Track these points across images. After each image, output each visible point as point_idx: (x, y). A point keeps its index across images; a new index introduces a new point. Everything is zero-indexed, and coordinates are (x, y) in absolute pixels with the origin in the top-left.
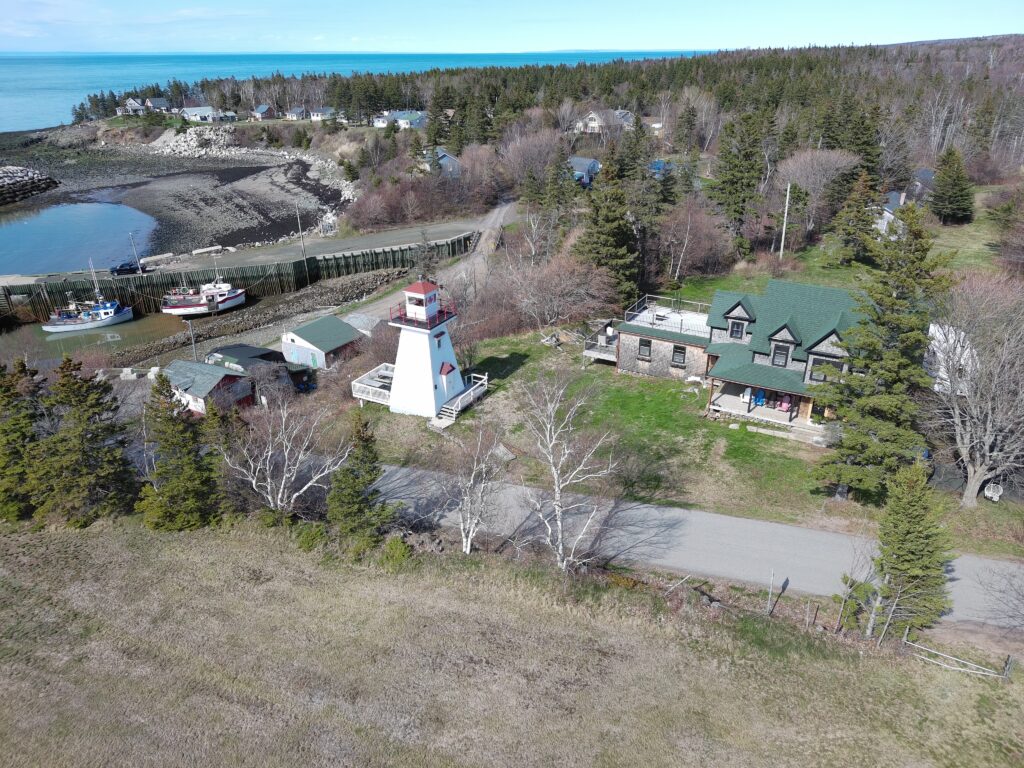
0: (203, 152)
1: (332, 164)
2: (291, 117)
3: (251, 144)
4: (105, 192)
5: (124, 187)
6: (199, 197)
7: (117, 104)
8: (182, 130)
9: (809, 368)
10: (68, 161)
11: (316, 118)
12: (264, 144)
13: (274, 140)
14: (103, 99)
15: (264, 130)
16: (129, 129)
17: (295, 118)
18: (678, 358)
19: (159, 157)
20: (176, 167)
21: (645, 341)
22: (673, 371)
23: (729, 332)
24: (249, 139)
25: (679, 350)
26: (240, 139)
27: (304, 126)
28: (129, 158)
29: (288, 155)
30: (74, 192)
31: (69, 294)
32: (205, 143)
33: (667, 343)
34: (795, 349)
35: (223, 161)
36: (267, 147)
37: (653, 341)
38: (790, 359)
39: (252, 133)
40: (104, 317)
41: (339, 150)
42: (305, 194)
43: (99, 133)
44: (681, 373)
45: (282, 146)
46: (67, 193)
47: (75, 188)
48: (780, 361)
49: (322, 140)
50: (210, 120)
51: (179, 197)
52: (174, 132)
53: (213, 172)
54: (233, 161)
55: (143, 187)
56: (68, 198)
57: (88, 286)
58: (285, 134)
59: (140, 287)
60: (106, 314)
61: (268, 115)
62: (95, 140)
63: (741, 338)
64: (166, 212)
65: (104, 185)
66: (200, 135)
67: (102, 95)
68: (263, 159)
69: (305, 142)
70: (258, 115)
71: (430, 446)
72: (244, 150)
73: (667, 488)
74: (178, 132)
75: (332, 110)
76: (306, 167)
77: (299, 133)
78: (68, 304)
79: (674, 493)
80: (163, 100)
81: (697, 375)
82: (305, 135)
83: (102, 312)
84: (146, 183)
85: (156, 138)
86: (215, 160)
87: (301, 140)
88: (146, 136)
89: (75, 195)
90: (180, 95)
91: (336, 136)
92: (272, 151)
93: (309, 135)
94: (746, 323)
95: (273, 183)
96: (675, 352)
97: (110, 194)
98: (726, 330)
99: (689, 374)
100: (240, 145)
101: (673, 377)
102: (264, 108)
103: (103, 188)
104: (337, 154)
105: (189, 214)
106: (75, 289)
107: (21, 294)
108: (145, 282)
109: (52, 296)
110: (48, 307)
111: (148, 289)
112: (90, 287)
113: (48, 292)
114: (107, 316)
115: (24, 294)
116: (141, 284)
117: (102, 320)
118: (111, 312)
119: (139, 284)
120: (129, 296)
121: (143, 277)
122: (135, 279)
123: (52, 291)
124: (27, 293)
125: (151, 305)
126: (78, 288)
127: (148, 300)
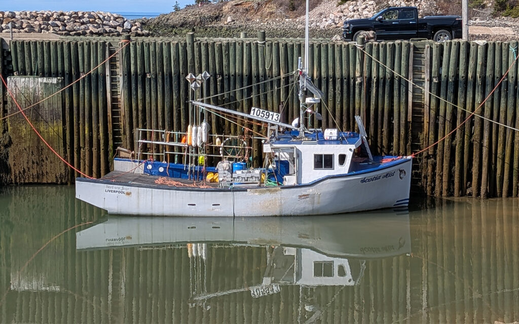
40: (310, 173)
43: (226, 9)
59: (449, 87)
83: (310, 150)
88: (292, 8)
106: (222, 74)
107: (43, 76)
108: (474, 68)
109: (140, 91)
110: (114, 133)
111: (478, 99)
112: (274, 70)
113: (128, 74)
114: (324, 173)
115: (50, 75)
116: (457, 75)
117: (299, 186)
118: (342, 158)
119: (451, 74)
120: (403, 122)
121: (472, 48)
122: (441, 54)
123: (144, 75)
124: (63, 74)
125: (475, 170)
126: (232, 72)
127: (471, 145)
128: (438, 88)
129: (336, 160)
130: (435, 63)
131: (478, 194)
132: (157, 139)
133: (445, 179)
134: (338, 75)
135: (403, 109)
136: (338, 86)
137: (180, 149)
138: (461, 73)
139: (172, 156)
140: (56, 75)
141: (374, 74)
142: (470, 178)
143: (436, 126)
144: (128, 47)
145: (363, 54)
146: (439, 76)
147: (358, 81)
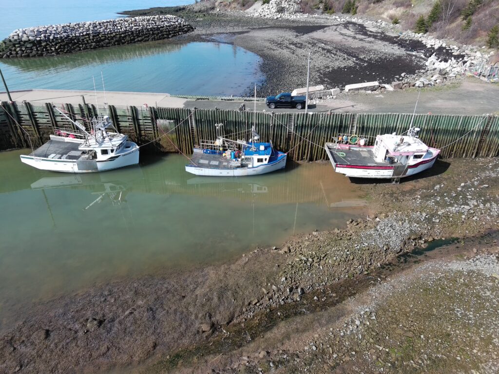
0: (279, 16)
3: (311, 11)
4: (223, 36)
5: (234, 33)
6: (288, 42)
8: (266, 2)
10: (199, 19)
12: (321, 11)
13: (329, 9)
15: (322, 2)
16: (233, 1)
19: (252, 18)
24: (310, 7)
26: (304, 7)
28: (233, 18)
29: (339, 18)
30: (203, 35)
31: (219, 126)
32: (281, 10)
35: (294, 21)
36: (323, 13)
39: (312, 4)
40: (256, 164)
43: (217, 4)
45: (333, 13)
46: (199, 35)
47: (204, 32)
49: (366, 7)
51: (272, 41)
52: (261, 3)
53: (289, 28)
54: (300, 22)
55: (246, 34)
56: (199, 39)
57: (242, 118)
58: (337, 4)
59: (300, 128)
60: (260, 160)
62: (213, 8)
64: (266, 52)
65: (221, 32)
66: (278, 4)
68: (321, 21)
69: (353, 8)
72: (307, 15)
74: (264, 3)
76: (360, 25)
78: (215, 138)
82: (355, 5)
83: (256, 157)
84: (247, 32)
85: (249, 7)
86: (288, 21)
87: (351, 7)
88: (243, 6)
89: (204, 37)
92: (327, 16)
95: (342, 35)
97: (225, 38)
100: (303, 12)
103: (221, 33)
105: (286, 53)
106: (226, 120)
107: (168, 119)
108: (309, 122)
109: (200, 125)
110: (193, 137)
111: (309, 131)
112: (244, 120)
113: (196, 120)
114: (260, 163)
115: (170, 119)
116: (303, 123)
117: (253, 167)
118: (266, 159)
119: (301, 123)
120: (285, 138)
121: (308, 115)
122: (298, 117)
123: (201, 120)
124: (175, 119)
125: (306, 152)
126: (230, 120)
127: (306, 145)
128: (296, 128)
129: (264, 160)
130: (296, 120)
131: (307, 159)
132: (207, 143)
133: (297, 154)
134: (264, 123)
135: (285, 134)
136: (264, 126)
137: (214, 146)
138: (304, 123)
139: (212, 148)
140: (173, 119)
141: (276, 124)
142: (304, 154)
143: (295, 139)
144: (195, 111)
145: (273, 118)
146: (297, 124)
147: (271, 125)
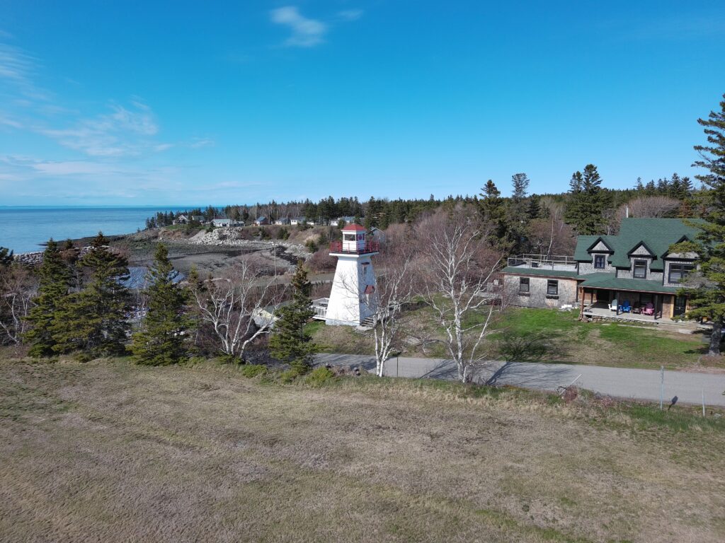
0: (221, 243)
1: (301, 246)
2: (279, 223)
3: (251, 238)
6: (213, 263)
7: (174, 219)
8: (210, 230)
9: (667, 275)
10: (138, 248)
11: (294, 223)
12: (259, 237)
13: (266, 235)
14: (166, 217)
15: (260, 230)
16: (178, 231)
17: (281, 224)
18: (552, 290)
19: (193, 245)
20: (203, 250)
21: (525, 279)
22: (548, 301)
23: (593, 264)
24: (251, 235)
25: (553, 284)
26: (245, 235)
27: (286, 228)
28: (175, 246)
29: (273, 244)
32: (223, 238)
33: (541, 280)
34: (652, 262)
35: (233, 247)
36: (261, 239)
37: (531, 279)
38: (648, 271)
39: (252, 232)
41: (307, 239)
42: (282, 260)
43: (160, 233)
44: (555, 302)
45: (270, 239)
48: (640, 273)
49: (296, 234)
50: (228, 226)
51: (201, 264)
52: (205, 231)
53: (224, 252)
54: (238, 247)
58: (274, 232)
61: (265, 222)
62: (156, 237)
63: (604, 268)
66: (220, 233)
67: (166, 214)
68: (258, 246)
69: (285, 235)
70: (258, 223)
71: (354, 342)
72: (246, 242)
73: (552, 354)
74: (208, 231)
75: (304, 219)
76: (284, 249)
77: (282, 230)
79: (558, 356)
80: (202, 217)
81: (568, 303)
82: (286, 232)
85: (193, 235)
86: (228, 246)
87: (283, 234)
88: (188, 234)
90: (212, 213)
91: (305, 231)
92: (264, 242)
93: (289, 232)
94: (607, 255)
95: (262, 256)
96: (549, 285)
98: (590, 262)
99: (562, 303)
100: (244, 239)
101: (549, 307)
102: (262, 218)
104: (305, 241)
105: (206, 271)
